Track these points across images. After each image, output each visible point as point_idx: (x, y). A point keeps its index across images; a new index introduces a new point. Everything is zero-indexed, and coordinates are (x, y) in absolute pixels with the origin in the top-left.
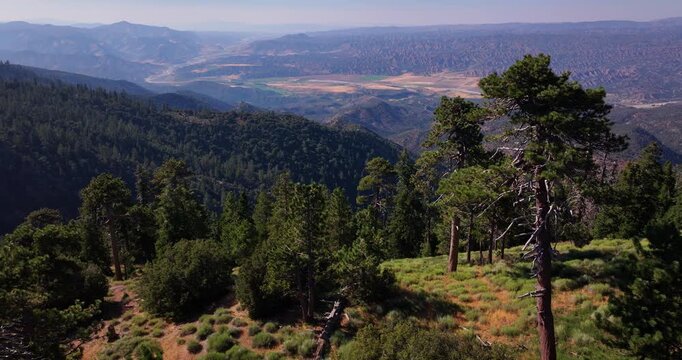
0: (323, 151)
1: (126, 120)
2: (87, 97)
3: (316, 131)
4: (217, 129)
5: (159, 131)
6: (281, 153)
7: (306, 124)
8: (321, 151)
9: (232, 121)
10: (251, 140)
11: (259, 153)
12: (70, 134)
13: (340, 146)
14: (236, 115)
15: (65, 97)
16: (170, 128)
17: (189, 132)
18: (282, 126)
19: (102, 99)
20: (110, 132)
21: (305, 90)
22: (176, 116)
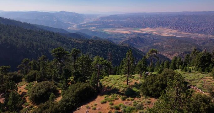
0: (114, 52)
1: (58, 41)
2: (48, 34)
3: (113, 46)
4: (83, 44)
5: (67, 44)
6: (101, 52)
7: (110, 44)
8: (113, 52)
9: (88, 42)
10: (93, 48)
11: (95, 52)
12: (42, 45)
13: (120, 50)
14: (89, 40)
15: (42, 34)
16: (70, 44)
17: (75, 45)
18: (102, 44)
19: (52, 35)
20: (53, 45)
21: (115, 32)
22: (73, 40)
